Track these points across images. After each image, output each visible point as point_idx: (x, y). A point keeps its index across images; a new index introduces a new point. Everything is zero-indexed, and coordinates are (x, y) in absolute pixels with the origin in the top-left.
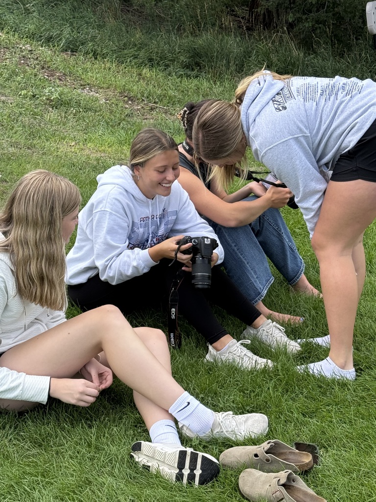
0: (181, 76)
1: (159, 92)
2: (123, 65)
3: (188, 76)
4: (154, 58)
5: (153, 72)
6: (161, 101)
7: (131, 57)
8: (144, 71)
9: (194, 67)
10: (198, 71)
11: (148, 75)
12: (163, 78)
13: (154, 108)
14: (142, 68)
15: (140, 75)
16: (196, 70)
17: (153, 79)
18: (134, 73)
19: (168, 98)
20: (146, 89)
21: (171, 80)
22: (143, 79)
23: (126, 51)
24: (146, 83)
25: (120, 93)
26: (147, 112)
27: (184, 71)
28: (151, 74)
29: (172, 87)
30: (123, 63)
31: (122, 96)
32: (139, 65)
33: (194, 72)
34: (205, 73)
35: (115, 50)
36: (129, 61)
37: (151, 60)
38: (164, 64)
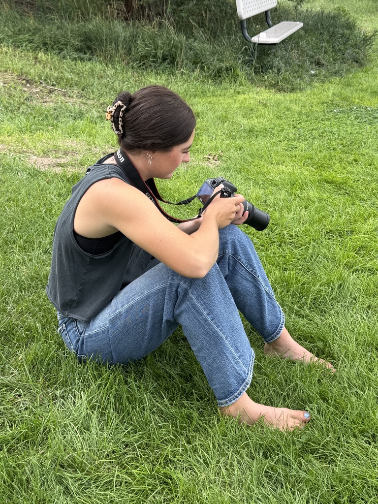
0: (75, 59)
1: (56, 75)
2: (19, 49)
3: (82, 59)
4: (48, 42)
5: (48, 56)
6: (59, 83)
7: (26, 41)
8: (40, 55)
9: (86, 50)
10: (90, 54)
11: (44, 58)
12: (58, 61)
13: (53, 91)
14: (37, 51)
15: (36, 58)
16: (88, 54)
17: (48, 62)
18: (30, 57)
19: (65, 80)
20: (43, 72)
21: (66, 63)
22: (40, 62)
23: (21, 37)
24: (43, 66)
25: (18, 76)
26: (46, 95)
27: (78, 54)
28: (46, 58)
29: (68, 70)
30: (18, 47)
31: (19, 80)
32: (35, 49)
33: (87, 55)
34: (97, 56)
35: (11, 36)
36: (24, 45)
37: (45, 44)
38: (58, 48)
